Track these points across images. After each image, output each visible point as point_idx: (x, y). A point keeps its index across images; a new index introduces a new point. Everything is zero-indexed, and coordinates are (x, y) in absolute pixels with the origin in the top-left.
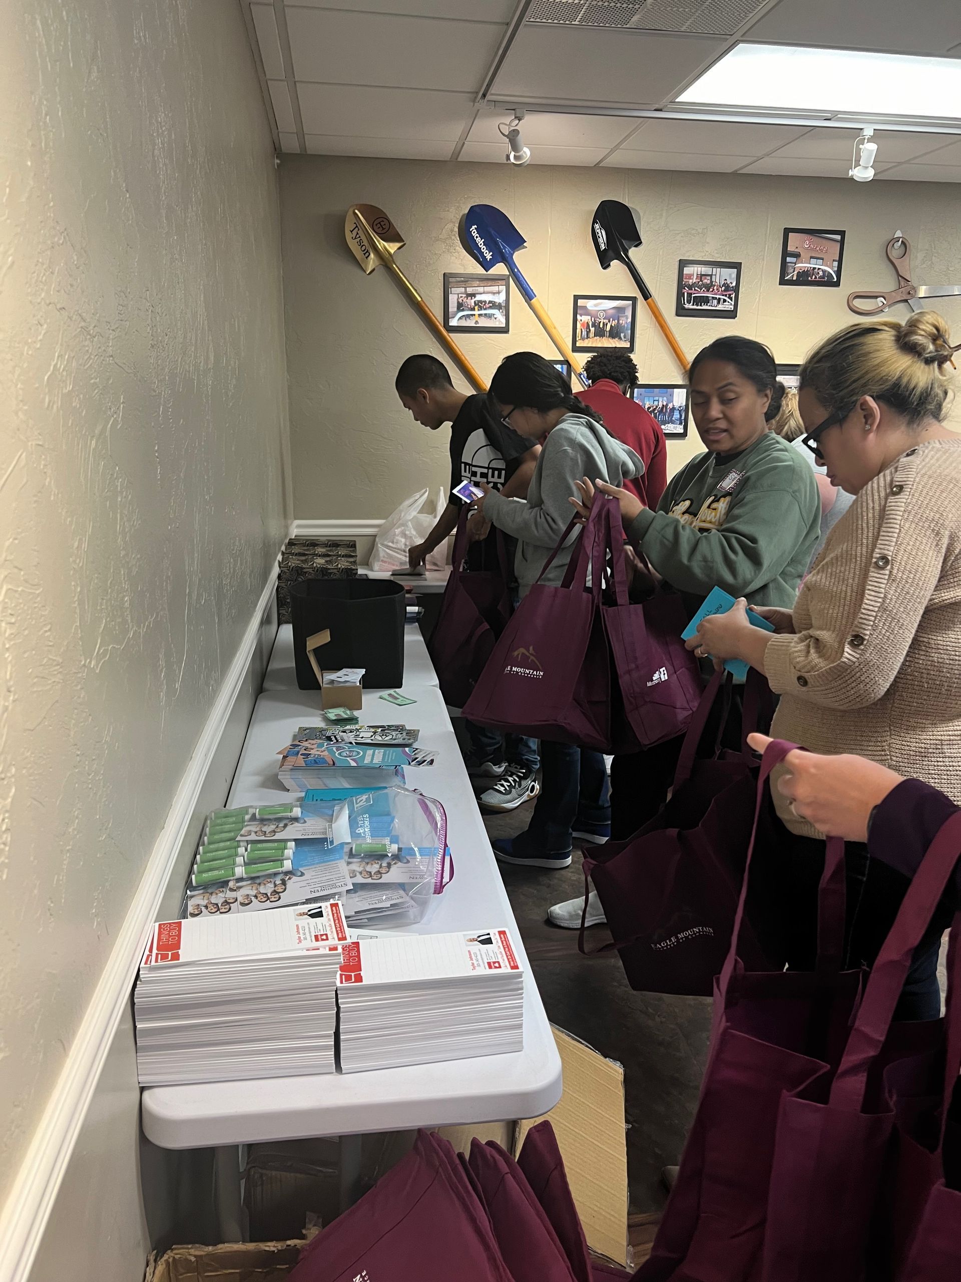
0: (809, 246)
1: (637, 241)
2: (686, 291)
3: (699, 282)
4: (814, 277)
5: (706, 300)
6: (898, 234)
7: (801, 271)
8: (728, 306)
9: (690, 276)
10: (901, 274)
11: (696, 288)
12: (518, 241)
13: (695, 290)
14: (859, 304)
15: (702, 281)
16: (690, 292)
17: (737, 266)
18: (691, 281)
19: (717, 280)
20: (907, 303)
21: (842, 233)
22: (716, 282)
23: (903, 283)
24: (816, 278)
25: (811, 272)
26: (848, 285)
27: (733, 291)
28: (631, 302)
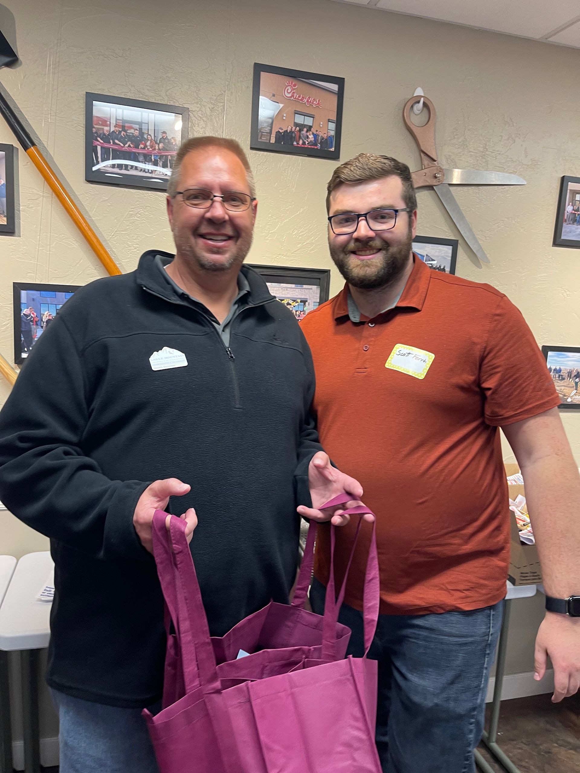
0: (293, 96)
3: (120, 132)
4: (301, 142)
6: (419, 92)
7: (281, 131)
9: (105, 121)
10: (423, 149)
11: (117, 141)
13: (114, 143)
15: (125, 131)
16: (106, 145)
18: (106, 128)
20: (432, 192)
21: (340, 82)
22: (148, 134)
23: (426, 161)
24: (304, 143)
25: (298, 134)
28: (4, 153)
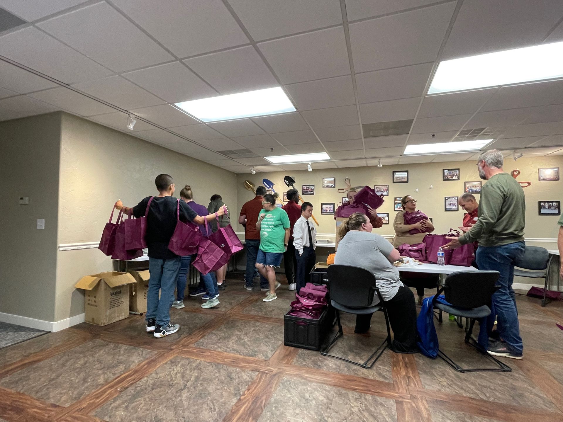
1: (294, 182)
2: (304, 190)
5: (308, 192)
6: (347, 177)
8: (312, 193)
9: (305, 188)
12: (273, 184)
14: (340, 191)
17: (314, 185)
19: (310, 188)
26: (337, 188)
27: (313, 190)
